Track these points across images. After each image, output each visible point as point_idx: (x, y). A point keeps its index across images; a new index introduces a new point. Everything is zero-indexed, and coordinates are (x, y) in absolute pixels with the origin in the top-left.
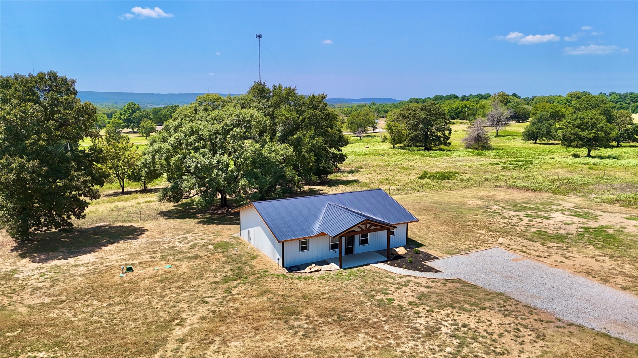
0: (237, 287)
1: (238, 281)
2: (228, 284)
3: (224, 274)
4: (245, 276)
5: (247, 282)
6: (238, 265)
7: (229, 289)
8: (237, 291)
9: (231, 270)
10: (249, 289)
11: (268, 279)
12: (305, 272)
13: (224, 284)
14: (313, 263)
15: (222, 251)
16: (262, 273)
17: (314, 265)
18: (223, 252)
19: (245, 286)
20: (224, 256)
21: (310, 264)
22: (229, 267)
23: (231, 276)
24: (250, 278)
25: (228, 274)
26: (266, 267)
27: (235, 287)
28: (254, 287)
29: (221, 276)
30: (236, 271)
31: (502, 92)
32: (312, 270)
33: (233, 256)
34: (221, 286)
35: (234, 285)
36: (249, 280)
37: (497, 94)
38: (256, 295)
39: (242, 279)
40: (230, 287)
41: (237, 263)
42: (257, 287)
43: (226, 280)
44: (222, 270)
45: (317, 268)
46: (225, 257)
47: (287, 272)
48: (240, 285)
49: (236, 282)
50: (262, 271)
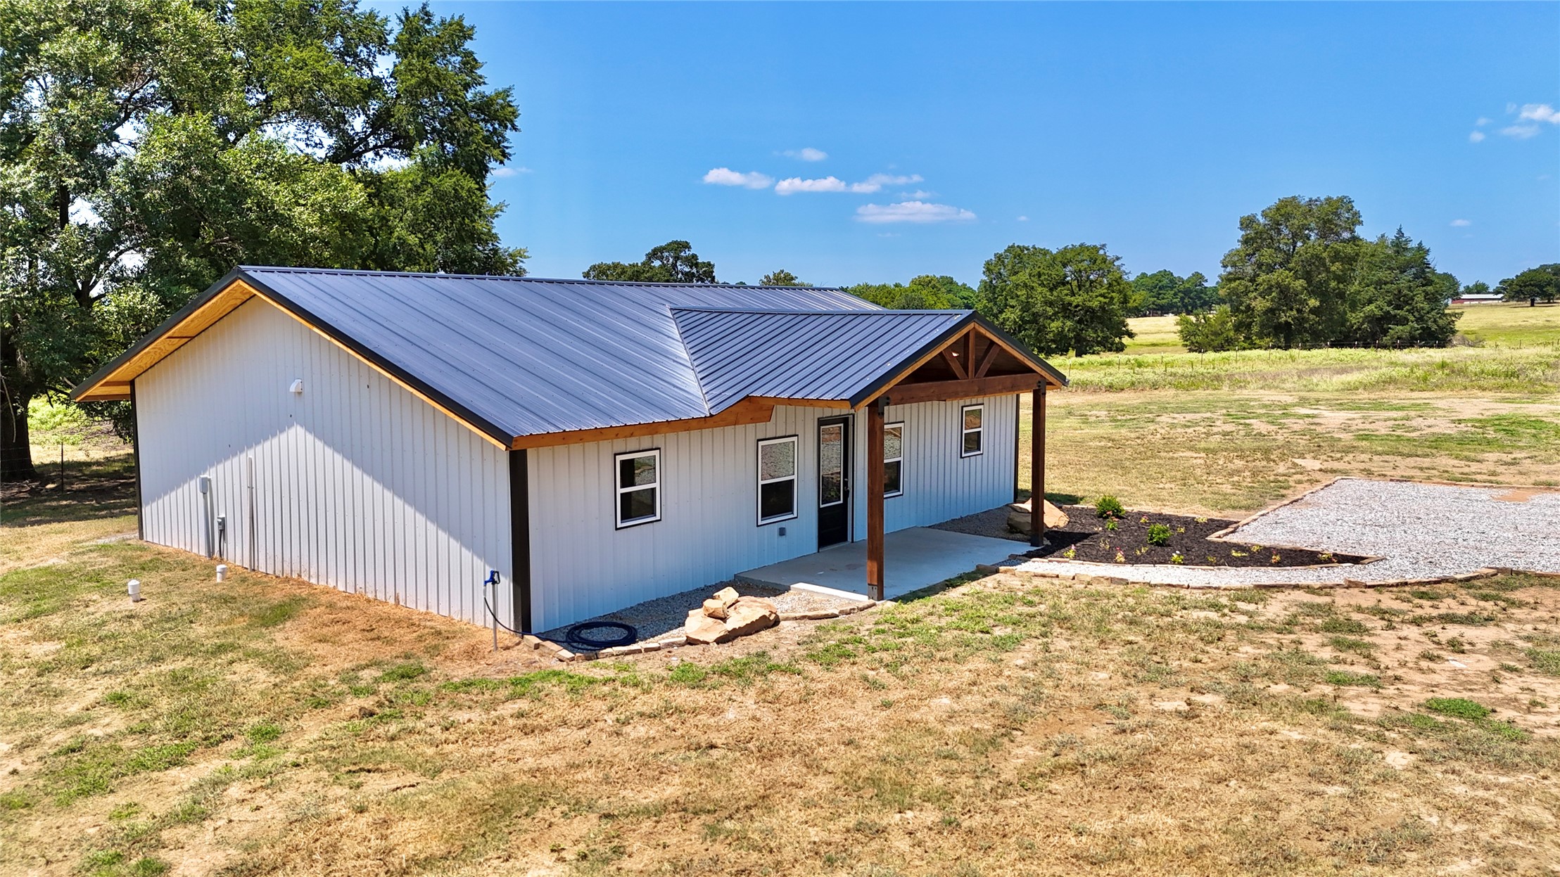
0: (204, 817)
1: (207, 767)
2: (111, 802)
3: (63, 737)
4: (254, 720)
5: (290, 757)
6: (165, 668)
7: (136, 839)
8: (221, 842)
9: (118, 700)
10: (333, 810)
11: (461, 716)
12: (691, 642)
13: (65, 804)
14: (721, 586)
15: (28, 608)
16: (383, 687)
17: (729, 594)
18: (36, 614)
19: (289, 794)
20: (47, 635)
21: (709, 591)
22: (100, 688)
23: (128, 743)
24: (299, 730)
25: (98, 732)
26: (397, 649)
27: (193, 816)
28: (375, 785)
29: (32, 754)
30: (164, 704)
31: (782, 271)
32: (735, 622)
33: (112, 627)
34: (36, 828)
35: (176, 802)
36: (301, 744)
37: (772, 277)
38: (437, 848)
39: (228, 745)
40: (142, 822)
41: (156, 659)
42: (395, 781)
43: (81, 772)
44: (39, 709)
45: (750, 609)
46: (51, 638)
47: (567, 654)
48: (235, 791)
49: (185, 777)
50: (376, 673)
